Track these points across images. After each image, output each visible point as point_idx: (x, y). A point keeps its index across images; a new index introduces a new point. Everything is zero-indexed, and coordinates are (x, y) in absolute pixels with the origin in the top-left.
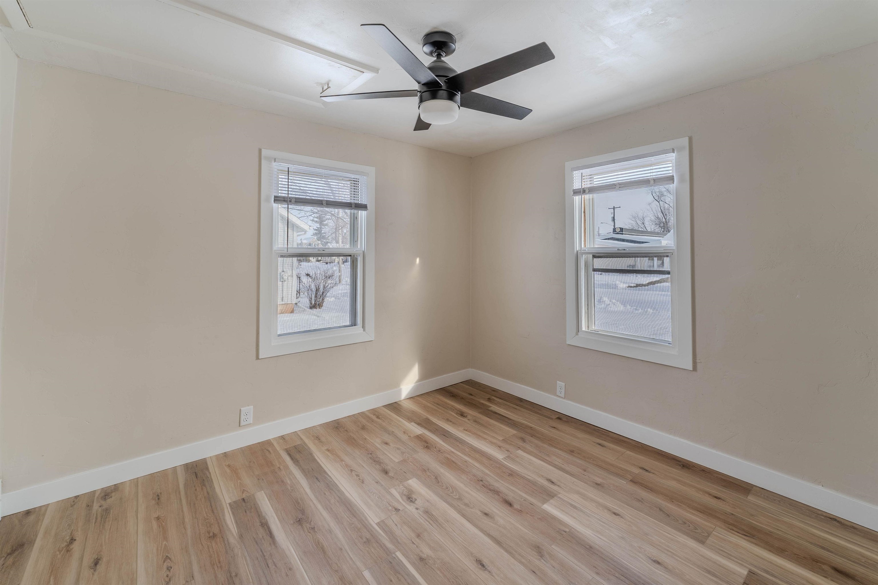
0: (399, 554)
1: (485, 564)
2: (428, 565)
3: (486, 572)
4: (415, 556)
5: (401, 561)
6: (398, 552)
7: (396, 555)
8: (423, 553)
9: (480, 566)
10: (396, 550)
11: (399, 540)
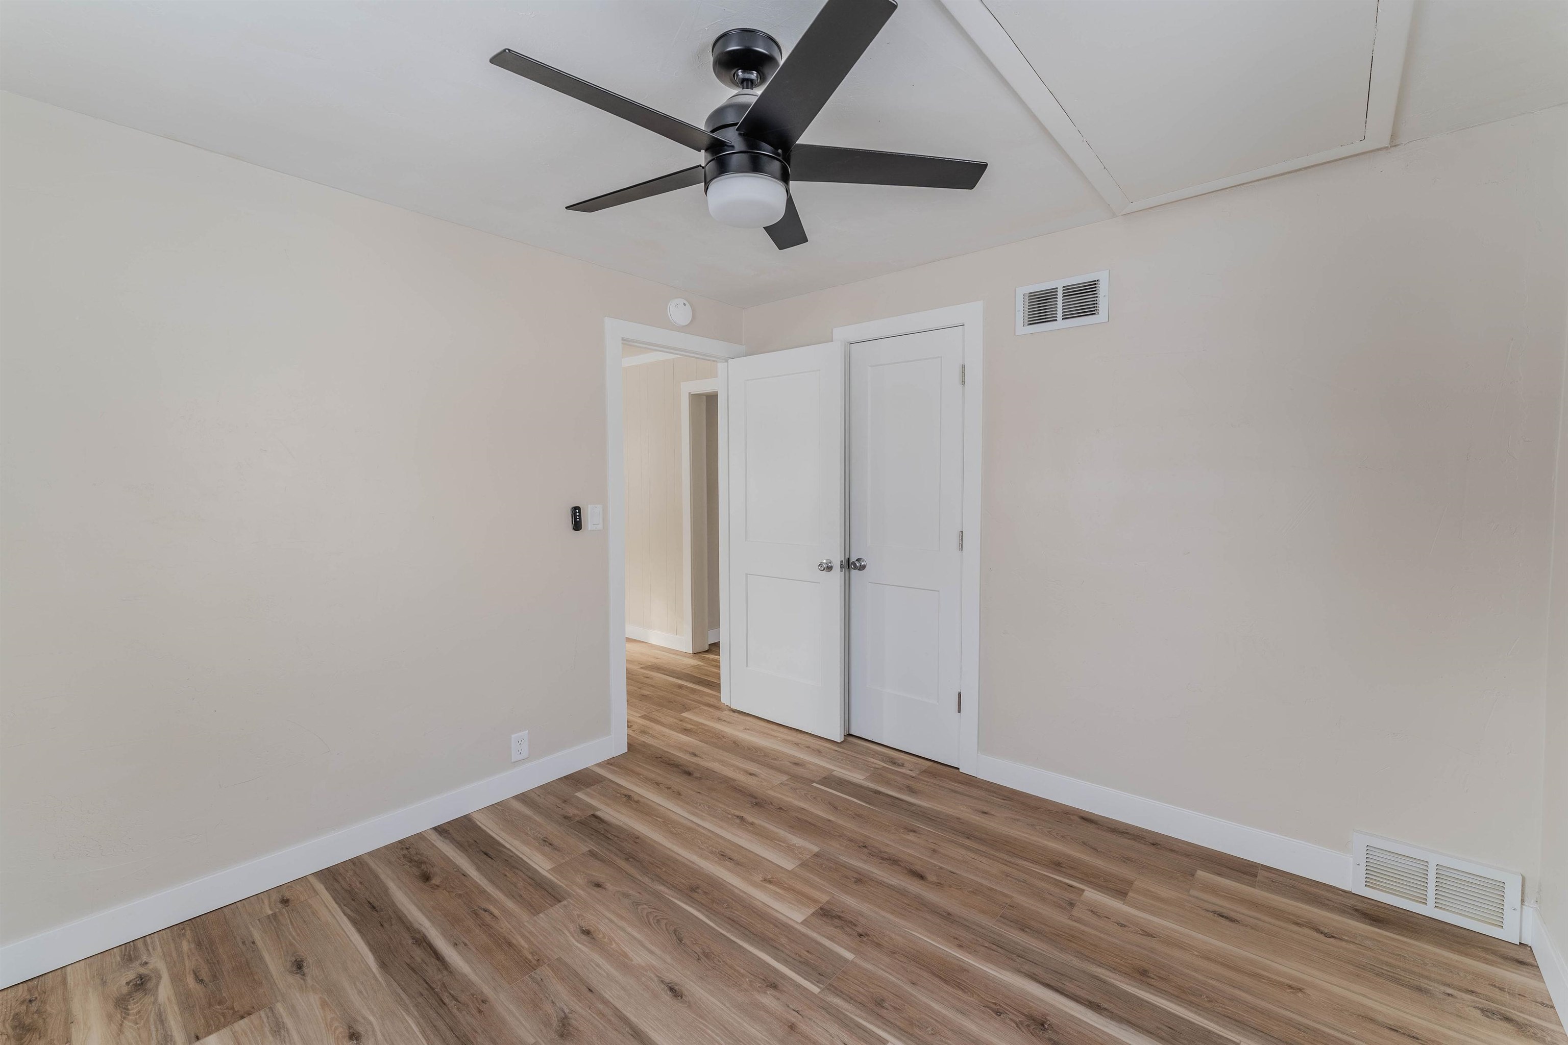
0: (815, 990)
1: (668, 992)
2: (761, 978)
3: (668, 981)
4: (784, 989)
5: (805, 979)
6: (818, 992)
7: (819, 987)
8: (774, 997)
9: (676, 988)
10: (821, 996)
11: (823, 1012)
